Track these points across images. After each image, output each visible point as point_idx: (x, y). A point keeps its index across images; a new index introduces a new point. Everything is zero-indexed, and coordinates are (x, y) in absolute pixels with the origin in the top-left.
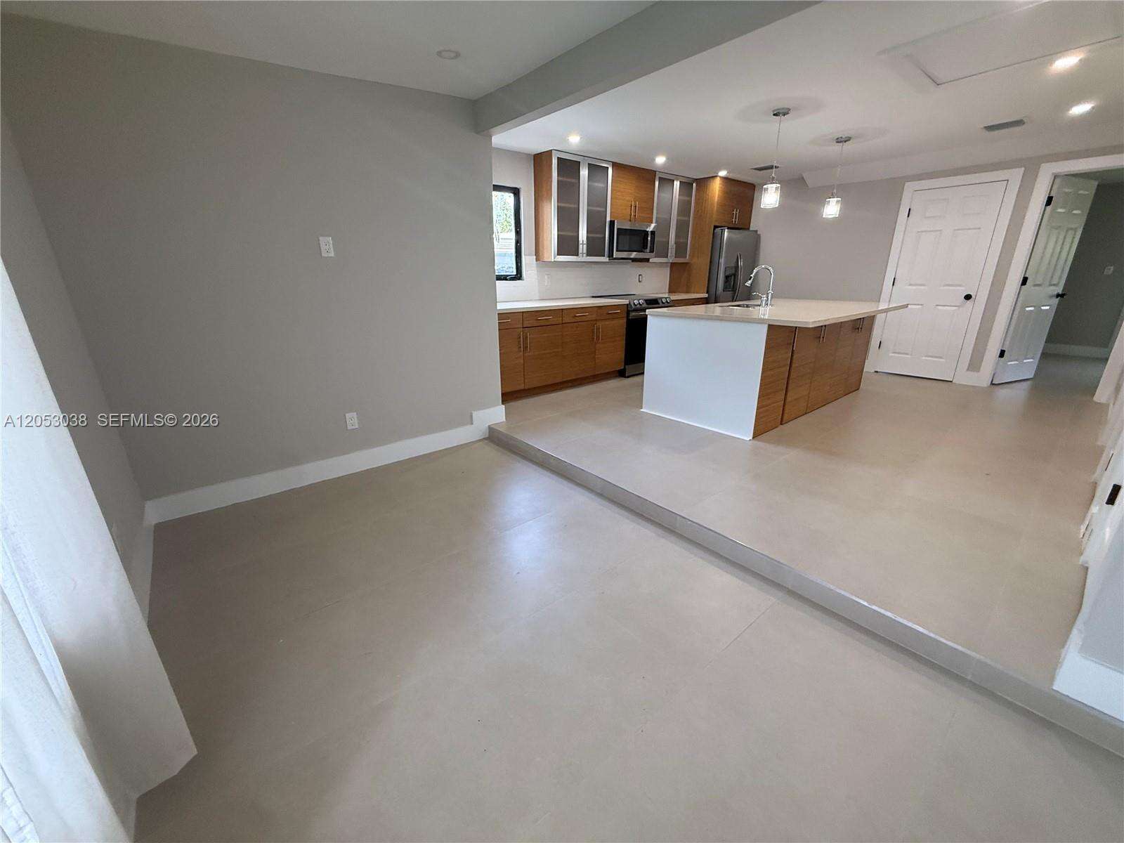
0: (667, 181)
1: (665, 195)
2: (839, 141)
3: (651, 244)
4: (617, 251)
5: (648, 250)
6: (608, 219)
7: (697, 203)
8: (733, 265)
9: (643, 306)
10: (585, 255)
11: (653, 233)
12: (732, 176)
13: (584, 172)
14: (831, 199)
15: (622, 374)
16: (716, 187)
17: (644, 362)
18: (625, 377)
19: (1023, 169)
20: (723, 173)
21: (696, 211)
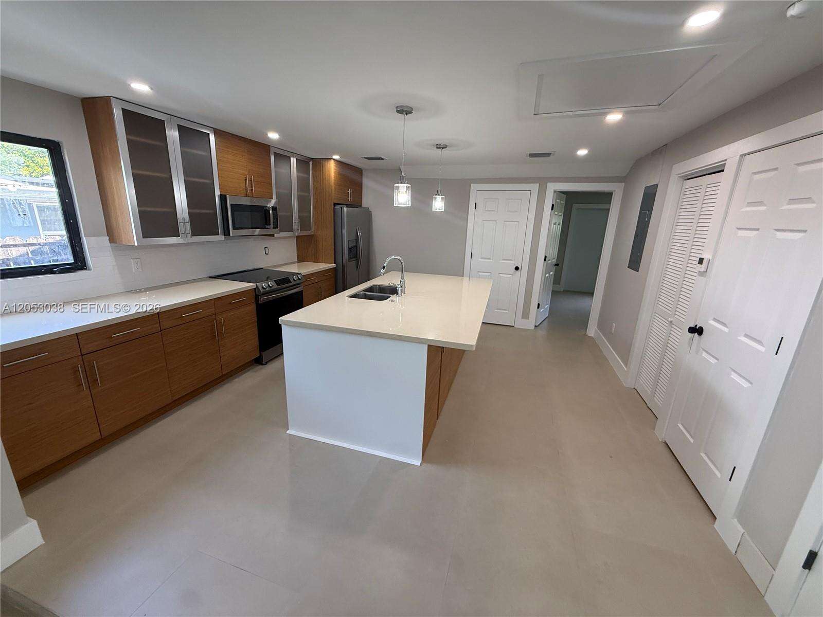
0: (283, 157)
1: (283, 170)
2: (439, 147)
3: (274, 219)
4: (234, 228)
5: (272, 226)
6: (217, 193)
7: (314, 181)
8: (354, 237)
9: (273, 288)
10: (189, 235)
11: (274, 209)
12: (343, 160)
13: (173, 135)
14: (437, 196)
15: (259, 361)
16: (331, 168)
17: (282, 342)
18: (262, 364)
19: (538, 184)
20: (336, 157)
21: (315, 188)
